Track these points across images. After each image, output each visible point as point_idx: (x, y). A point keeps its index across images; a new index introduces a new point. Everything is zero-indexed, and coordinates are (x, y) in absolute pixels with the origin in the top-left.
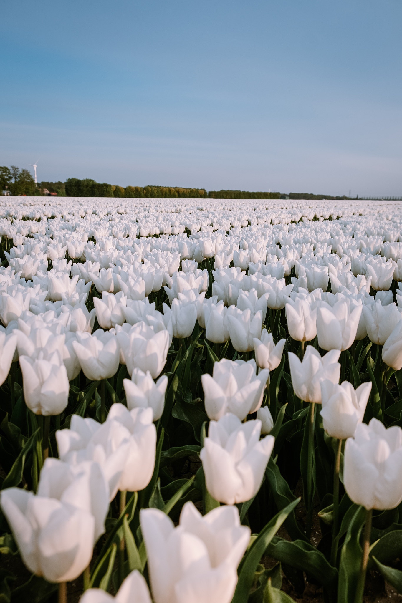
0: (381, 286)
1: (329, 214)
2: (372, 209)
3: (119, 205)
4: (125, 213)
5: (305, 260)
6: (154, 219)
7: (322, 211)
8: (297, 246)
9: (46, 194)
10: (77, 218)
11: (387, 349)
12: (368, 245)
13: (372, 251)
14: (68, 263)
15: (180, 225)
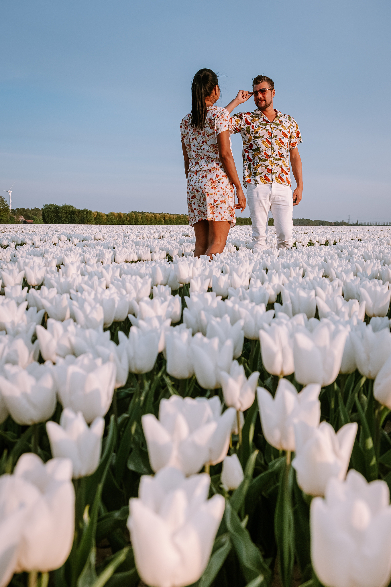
0: (376, 313)
1: (325, 239)
2: (373, 234)
3: (98, 232)
4: (102, 239)
5: (292, 284)
6: (132, 246)
7: (317, 236)
8: (285, 270)
9: (22, 221)
10: (48, 244)
11: (379, 384)
12: (364, 269)
13: (369, 275)
14: (23, 289)
15: (160, 251)
